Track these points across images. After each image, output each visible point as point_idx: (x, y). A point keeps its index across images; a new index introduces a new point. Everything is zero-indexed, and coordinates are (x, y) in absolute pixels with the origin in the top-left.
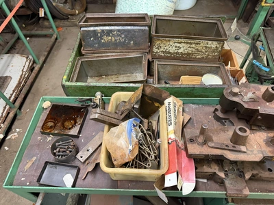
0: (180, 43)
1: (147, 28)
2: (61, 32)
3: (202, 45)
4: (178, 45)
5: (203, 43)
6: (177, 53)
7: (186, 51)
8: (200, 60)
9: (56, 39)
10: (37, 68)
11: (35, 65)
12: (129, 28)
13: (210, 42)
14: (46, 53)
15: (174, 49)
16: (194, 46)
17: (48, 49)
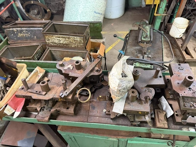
0: (59, 37)
3: (71, 39)
4: (59, 39)
5: (72, 38)
6: (60, 44)
7: (65, 43)
8: (75, 48)
13: (75, 37)
15: (57, 41)
16: (67, 39)
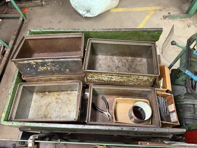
0: (112, 76)
1: (80, 59)
2: (27, 13)
3: (133, 77)
9: (23, 20)
10: (7, 52)
11: (6, 49)
12: (62, 60)
13: (141, 77)
14: (14, 37)
15: (107, 78)
16: (125, 78)
17: (16, 33)
